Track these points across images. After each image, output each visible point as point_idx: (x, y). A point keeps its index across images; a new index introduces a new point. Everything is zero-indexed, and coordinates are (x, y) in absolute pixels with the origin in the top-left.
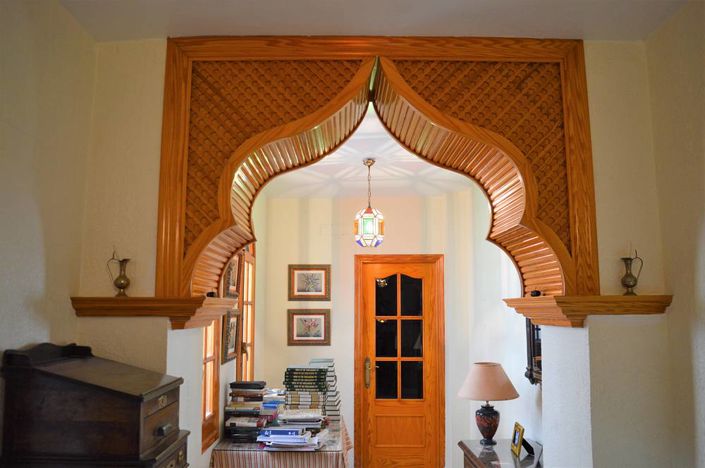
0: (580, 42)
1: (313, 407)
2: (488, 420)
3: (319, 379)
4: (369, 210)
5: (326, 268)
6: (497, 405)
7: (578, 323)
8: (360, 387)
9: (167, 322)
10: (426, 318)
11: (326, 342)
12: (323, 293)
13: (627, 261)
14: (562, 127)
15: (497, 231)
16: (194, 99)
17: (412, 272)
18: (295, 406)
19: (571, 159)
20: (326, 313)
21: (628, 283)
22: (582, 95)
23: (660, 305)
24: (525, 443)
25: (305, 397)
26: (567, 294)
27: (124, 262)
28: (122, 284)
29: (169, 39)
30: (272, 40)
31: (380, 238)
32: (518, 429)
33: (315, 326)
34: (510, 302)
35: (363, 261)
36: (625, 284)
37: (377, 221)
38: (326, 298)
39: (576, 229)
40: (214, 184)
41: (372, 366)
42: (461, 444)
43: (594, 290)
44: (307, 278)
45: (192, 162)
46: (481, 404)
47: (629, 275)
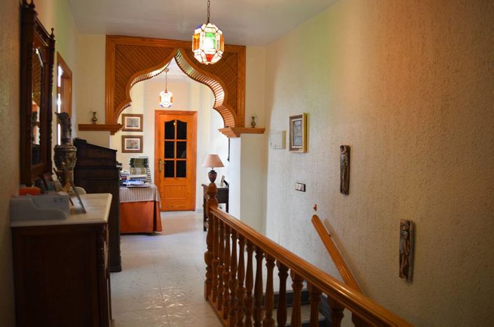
0: (245, 47)
1: (142, 173)
2: (213, 175)
3: (145, 162)
4: (166, 92)
5: (141, 116)
6: (216, 169)
7: (238, 136)
8: (157, 172)
9: (109, 132)
10: (188, 141)
11: (141, 151)
12: (139, 128)
13: (253, 118)
14: (237, 74)
15: (216, 106)
16: (116, 58)
17: (182, 119)
18: (134, 173)
19: (239, 85)
20: (141, 138)
21: (253, 124)
22: (244, 65)
23: (262, 131)
24: (225, 181)
25: (139, 170)
26: (235, 126)
27: (95, 113)
28: (94, 120)
29: (107, 36)
30: (143, 39)
31: (171, 104)
32: (223, 177)
33: (136, 143)
34: (220, 130)
35: (159, 113)
36: (252, 125)
37: (170, 97)
38: (141, 130)
39: (239, 107)
40: (124, 88)
41: (162, 162)
42: (203, 185)
43: (243, 126)
44: (132, 120)
45: (116, 80)
46: (210, 169)
47: (253, 122)
